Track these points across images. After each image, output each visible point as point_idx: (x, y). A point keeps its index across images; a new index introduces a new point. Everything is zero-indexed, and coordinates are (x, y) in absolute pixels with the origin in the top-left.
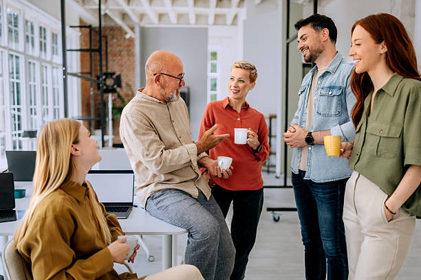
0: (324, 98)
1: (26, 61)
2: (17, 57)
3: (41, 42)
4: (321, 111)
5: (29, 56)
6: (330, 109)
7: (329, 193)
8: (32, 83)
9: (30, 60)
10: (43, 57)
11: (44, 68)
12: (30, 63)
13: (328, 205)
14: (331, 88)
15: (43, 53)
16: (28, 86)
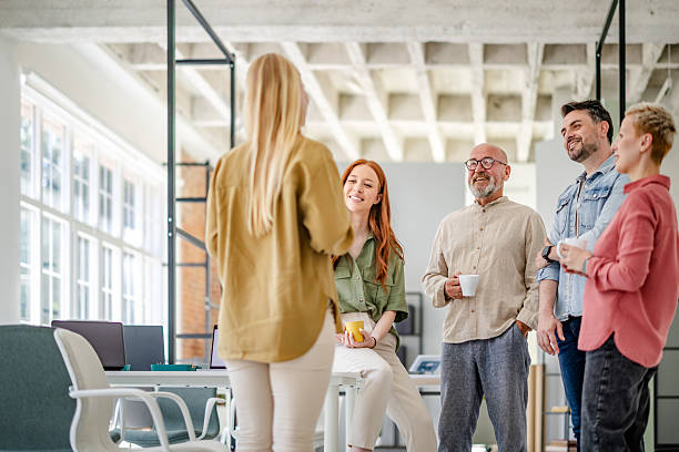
0: (588, 205)
1: (72, 234)
2: (57, 225)
4: (585, 222)
5: (77, 222)
8: (82, 282)
9: (81, 234)
10: (105, 229)
11: (107, 252)
12: (80, 239)
14: (597, 189)
15: (105, 220)
16: (75, 287)
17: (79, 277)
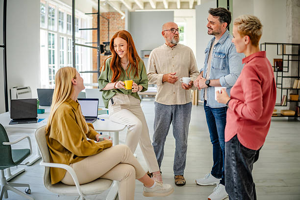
0: (216, 59)
2: (53, 34)
3: (68, 24)
4: (214, 66)
5: (60, 33)
6: (219, 65)
7: (221, 113)
8: (61, 50)
9: (61, 36)
11: (69, 40)
12: (60, 37)
13: (220, 120)
14: (220, 53)
15: (69, 31)
16: (59, 52)
17: (60, 49)
